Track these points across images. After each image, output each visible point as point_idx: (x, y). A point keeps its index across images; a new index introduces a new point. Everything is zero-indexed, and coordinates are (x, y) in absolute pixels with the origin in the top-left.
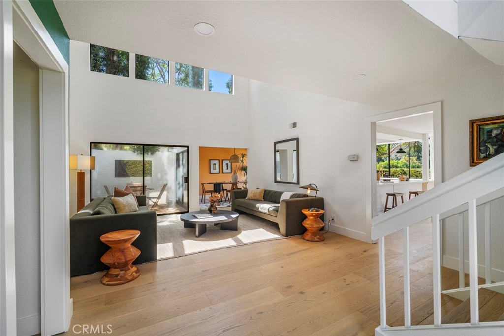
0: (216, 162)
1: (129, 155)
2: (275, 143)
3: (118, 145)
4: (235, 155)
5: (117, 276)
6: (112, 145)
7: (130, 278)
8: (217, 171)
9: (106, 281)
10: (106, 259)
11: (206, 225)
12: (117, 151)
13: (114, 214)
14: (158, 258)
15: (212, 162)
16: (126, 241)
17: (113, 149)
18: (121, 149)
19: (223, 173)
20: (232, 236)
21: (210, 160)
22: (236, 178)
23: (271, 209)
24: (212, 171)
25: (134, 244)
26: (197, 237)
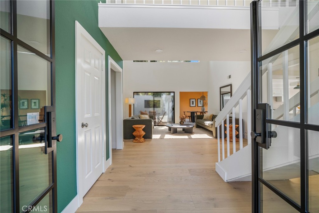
0: (194, 100)
1: (150, 97)
2: (221, 88)
3: (146, 93)
4: (203, 96)
5: (137, 140)
6: (143, 93)
7: (141, 141)
8: (194, 105)
9: (134, 141)
10: (134, 134)
11: (177, 129)
12: (146, 96)
13: (139, 119)
14: (153, 138)
15: (191, 100)
16: (140, 127)
17: (144, 95)
18: (147, 95)
19: (198, 106)
20: (188, 135)
21: (190, 99)
22: (204, 109)
23: (210, 124)
24: (192, 105)
25: (143, 130)
26: (172, 134)
